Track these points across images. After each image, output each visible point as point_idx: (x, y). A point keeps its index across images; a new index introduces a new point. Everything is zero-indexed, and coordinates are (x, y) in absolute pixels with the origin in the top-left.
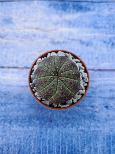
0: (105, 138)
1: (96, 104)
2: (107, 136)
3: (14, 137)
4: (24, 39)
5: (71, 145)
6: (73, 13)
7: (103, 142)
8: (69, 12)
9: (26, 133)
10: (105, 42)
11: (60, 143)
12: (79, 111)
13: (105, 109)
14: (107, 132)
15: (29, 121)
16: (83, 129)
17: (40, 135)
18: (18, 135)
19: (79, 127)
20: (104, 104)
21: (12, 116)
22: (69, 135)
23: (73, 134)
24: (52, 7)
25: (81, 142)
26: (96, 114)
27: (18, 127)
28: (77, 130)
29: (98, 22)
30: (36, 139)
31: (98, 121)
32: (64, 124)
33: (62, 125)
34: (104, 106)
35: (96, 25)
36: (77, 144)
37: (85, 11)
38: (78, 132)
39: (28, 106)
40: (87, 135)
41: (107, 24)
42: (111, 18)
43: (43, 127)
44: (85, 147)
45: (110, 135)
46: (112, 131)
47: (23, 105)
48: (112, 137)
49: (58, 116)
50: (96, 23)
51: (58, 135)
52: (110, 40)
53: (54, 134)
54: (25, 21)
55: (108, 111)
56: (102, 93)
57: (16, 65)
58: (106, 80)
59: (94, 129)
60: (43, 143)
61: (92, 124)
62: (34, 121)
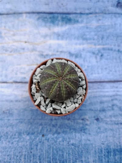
0: (97, 151)
1: (87, 117)
2: (98, 149)
3: (4, 153)
4: (12, 53)
5: (63, 160)
6: (62, 25)
7: (94, 156)
8: (58, 25)
9: (15, 149)
10: (94, 53)
11: (51, 159)
12: (69, 124)
13: (95, 121)
14: (99, 145)
15: (18, 137)
16: (74, 142)
17: (30, 151)
18: (8, 151)
19: (70, 141)
20: (94, 117)
21: (2, 133)
22: (60, 150)
23: (64, 149)
24: (40, 20)
25: (73, 156)
26: (87, 127)
27: (8, 143)
28: (68, 145)
29: (87, 33)
30: (26, 155)
31: (89, 134)
32: (54, 138)
33: (53, 140)
34: (95, 119)
35: (84, 37)
36: (68, 159)
37: (74, 23)
38: (69, 147)
39: (18, 121)
40: (78, 149)
41: (96, 35)
42: (99, 29)
43: (33, 142)
44: (76, 161)
45: (102, 148)
46: (103, 144)
47: (13, 120)
48: (103, 151)
49: (49, 130)
50: (85, 35)
51: (49, 150)
52: (99, 51)
53: (45, 149)
54: (14, 35)
55: (99, 123)
56: (92, 105)
57: (5, 80)
58: (96, 92)
59: (85, 142)
60: (33, 159)
61: (83, 137)
62: (24, 136)
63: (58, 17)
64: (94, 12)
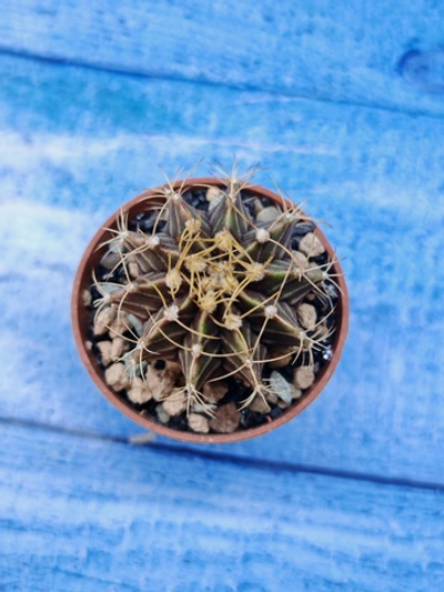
63: (83, 85)
64: (271, 82)
